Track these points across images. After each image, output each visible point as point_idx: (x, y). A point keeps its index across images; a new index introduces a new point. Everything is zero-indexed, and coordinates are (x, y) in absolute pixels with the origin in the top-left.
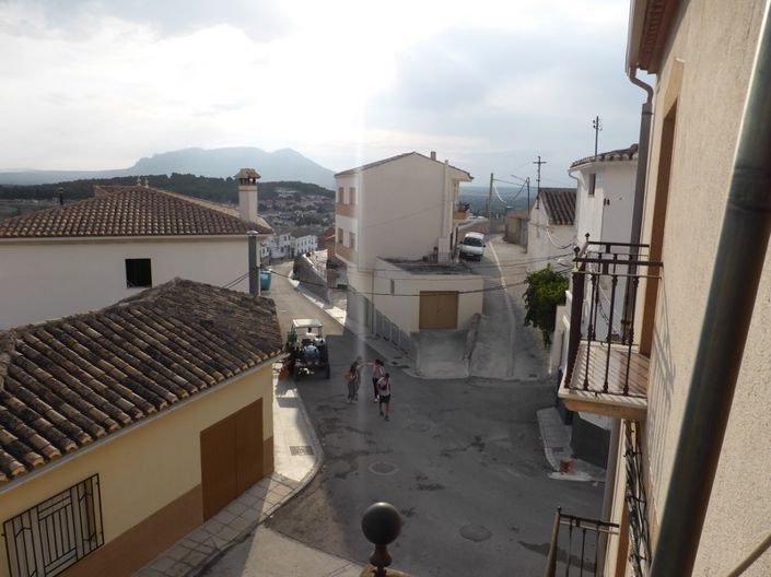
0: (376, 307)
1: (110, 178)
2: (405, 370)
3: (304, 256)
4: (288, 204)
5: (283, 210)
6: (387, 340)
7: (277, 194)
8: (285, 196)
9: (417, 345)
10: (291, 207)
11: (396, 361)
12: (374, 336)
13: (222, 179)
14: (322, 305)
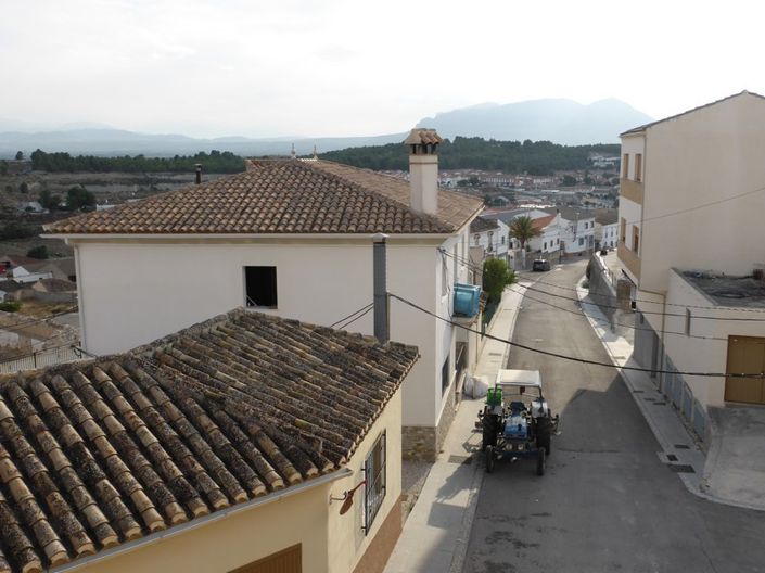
0: (666, 351)
1: (382, 144)
2: (683, 476)
3: (598, 254)
4: (607, 176)
5: (599, 184)
6: (677, 408)
7: (591, 162)
8: (603, 165)
9: (713, 431)
10: (610, 180)
11: (677, 453)
12: (659, 397)
13: (518, 143)
14: (601, 332)
